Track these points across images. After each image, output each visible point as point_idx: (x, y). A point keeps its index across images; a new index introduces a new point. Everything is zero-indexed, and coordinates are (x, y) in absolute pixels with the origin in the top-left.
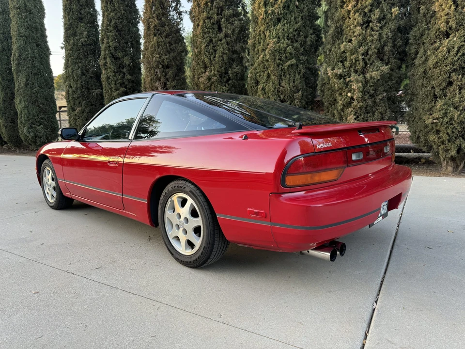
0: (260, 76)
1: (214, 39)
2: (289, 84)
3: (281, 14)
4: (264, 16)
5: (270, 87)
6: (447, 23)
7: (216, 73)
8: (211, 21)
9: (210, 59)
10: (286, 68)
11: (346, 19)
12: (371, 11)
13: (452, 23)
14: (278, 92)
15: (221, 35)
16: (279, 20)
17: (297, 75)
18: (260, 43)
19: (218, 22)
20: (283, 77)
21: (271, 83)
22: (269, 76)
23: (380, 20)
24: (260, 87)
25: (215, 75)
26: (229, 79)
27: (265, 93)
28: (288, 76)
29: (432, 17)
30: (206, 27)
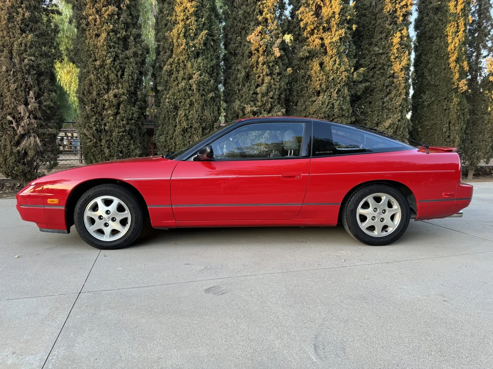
0: (180, 103)
1: (121, 56)
2: (210, 114)
3: (201, 49)
4: (185, 47)
5: (193, 114)
6: (321, 85)
7: (126, 92)
8: (118, 35)
9: (117, 76)
10: (209, 99)
11: (253, 67)
13: (323, 86)
14: (201, 119)
15: (129, 53)
16: (198, 55)
18: (178, 71)
19: (125, 39)
20: (205, 107)
21: (195, 111)
22: (191, 104)
24: (181, 112)
25: (124, 94)
27: (188, 120)
28: (209, 106)
29: (308, 79)
30: (111, 40)
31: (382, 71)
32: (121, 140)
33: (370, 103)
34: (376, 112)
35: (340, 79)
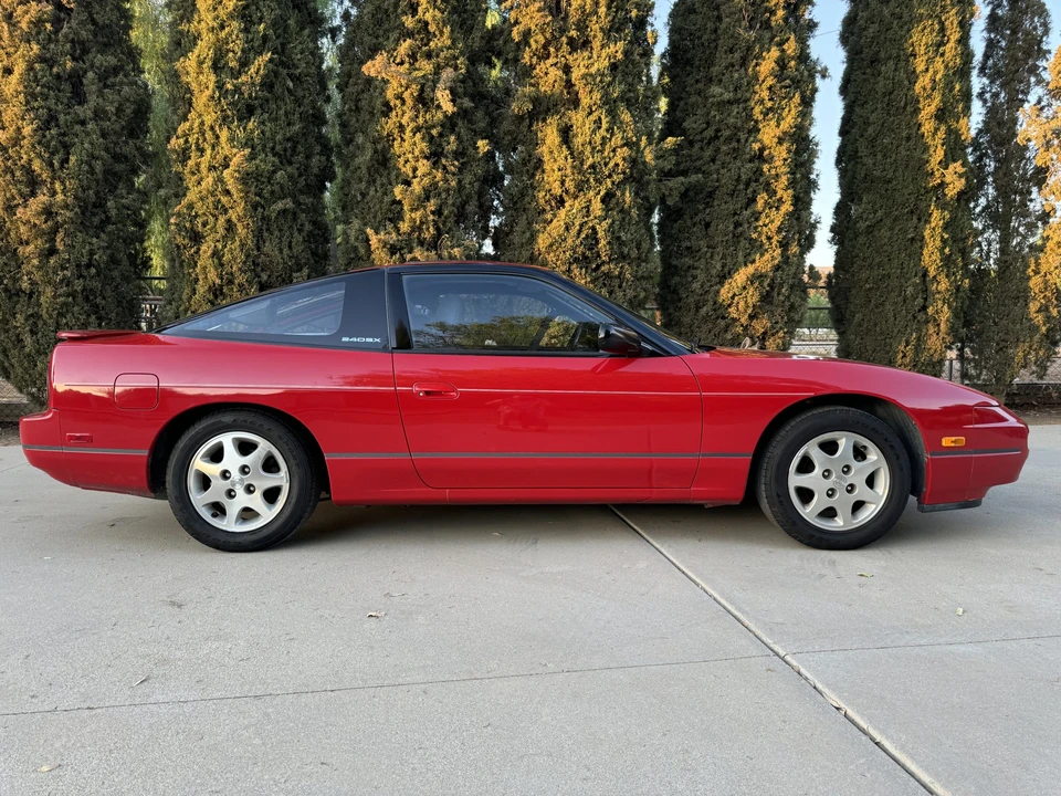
0: (204, 224)
1: (62, 117)
2: (281, 251)
3: (256, 98)
4: (214, 93)
5: (233, 253)
6: (563, 183)
7: (70, 200)
8: (55, 70)
9: (51, 165)
10: (273, 215)
11: (394, 140)
12: (441, 135)
13: (570, 185)
14: (256, 264)
15: (84, 111)
16: (250, 111)
17: (296, 234)
18: (202, 151)
19: (76, 79)
20: (266, 234)
21: (238, 243)
22: (230, 227)
23: (457, 155)
24: (206, 248)
25: (66, 206)
26: (108, 220)
28: (276, 233)
29: (536, 168)
30: (36, 80)
31: (734, 144)
32: (61, 315)
33: (708, 225)
34: (719, 249)
35: (611, 164)
